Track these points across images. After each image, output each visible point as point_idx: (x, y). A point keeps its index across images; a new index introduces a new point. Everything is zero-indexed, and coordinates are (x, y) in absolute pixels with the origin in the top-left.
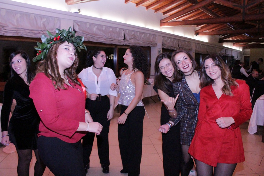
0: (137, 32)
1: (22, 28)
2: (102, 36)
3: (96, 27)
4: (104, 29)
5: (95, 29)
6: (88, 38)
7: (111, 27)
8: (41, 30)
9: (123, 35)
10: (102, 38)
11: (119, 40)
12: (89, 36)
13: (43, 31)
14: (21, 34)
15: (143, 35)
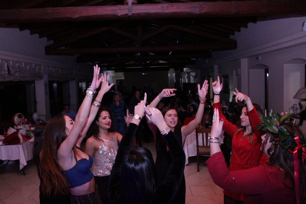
0: (21, 62)
11: (3, 75)
15: (28, 66)
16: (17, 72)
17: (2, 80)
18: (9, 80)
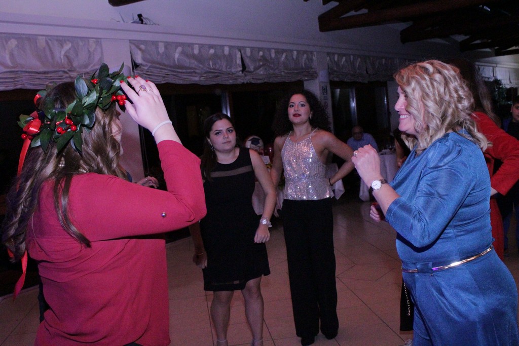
0: (269, 49)
1: (24, 70)
2: (195, 69)
3: (179, 49)
4: (196, 51)
5: (177, 56)
6: (164, 77)
7: (211, 46)
8: (63, 69)
9: (239, 62)
10: (196, 73)
11: (233, 74)
12: (166, 71)
13: (68, 72)
14: (24, 84)
15: (284, 56)
16: (260, 67)
17: (231, 81)
18: (245, 82)
